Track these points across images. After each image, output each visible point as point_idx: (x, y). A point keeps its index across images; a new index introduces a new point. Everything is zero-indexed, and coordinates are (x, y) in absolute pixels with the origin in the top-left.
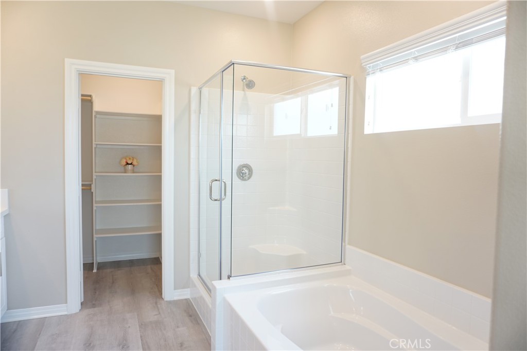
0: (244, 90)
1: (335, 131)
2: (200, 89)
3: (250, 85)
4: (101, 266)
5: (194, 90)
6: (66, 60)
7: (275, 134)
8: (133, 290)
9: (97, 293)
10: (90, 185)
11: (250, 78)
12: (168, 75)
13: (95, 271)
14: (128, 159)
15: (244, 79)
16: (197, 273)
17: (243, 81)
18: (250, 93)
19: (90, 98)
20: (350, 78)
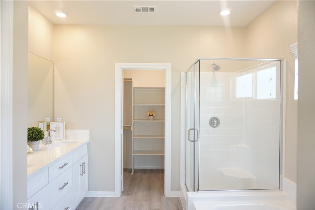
0: (213, 72)
1: (274, 96)
2: (186, 73)
3: (216, 68)
4: (136, 171)
5: (183, 74)
6: (116, 63)
7: (237, 97)
8: (149, 188)
9: (131, 187)
10: (130, 127)
11: (217, 64)
12: (168, 67)
13: (132, 174)
14: (150, 112)
15: (213, 65)
16: (185, 183)
17: (213, 66)
18: (217, 73)
19: (131, 80)
20: (283, 60)
